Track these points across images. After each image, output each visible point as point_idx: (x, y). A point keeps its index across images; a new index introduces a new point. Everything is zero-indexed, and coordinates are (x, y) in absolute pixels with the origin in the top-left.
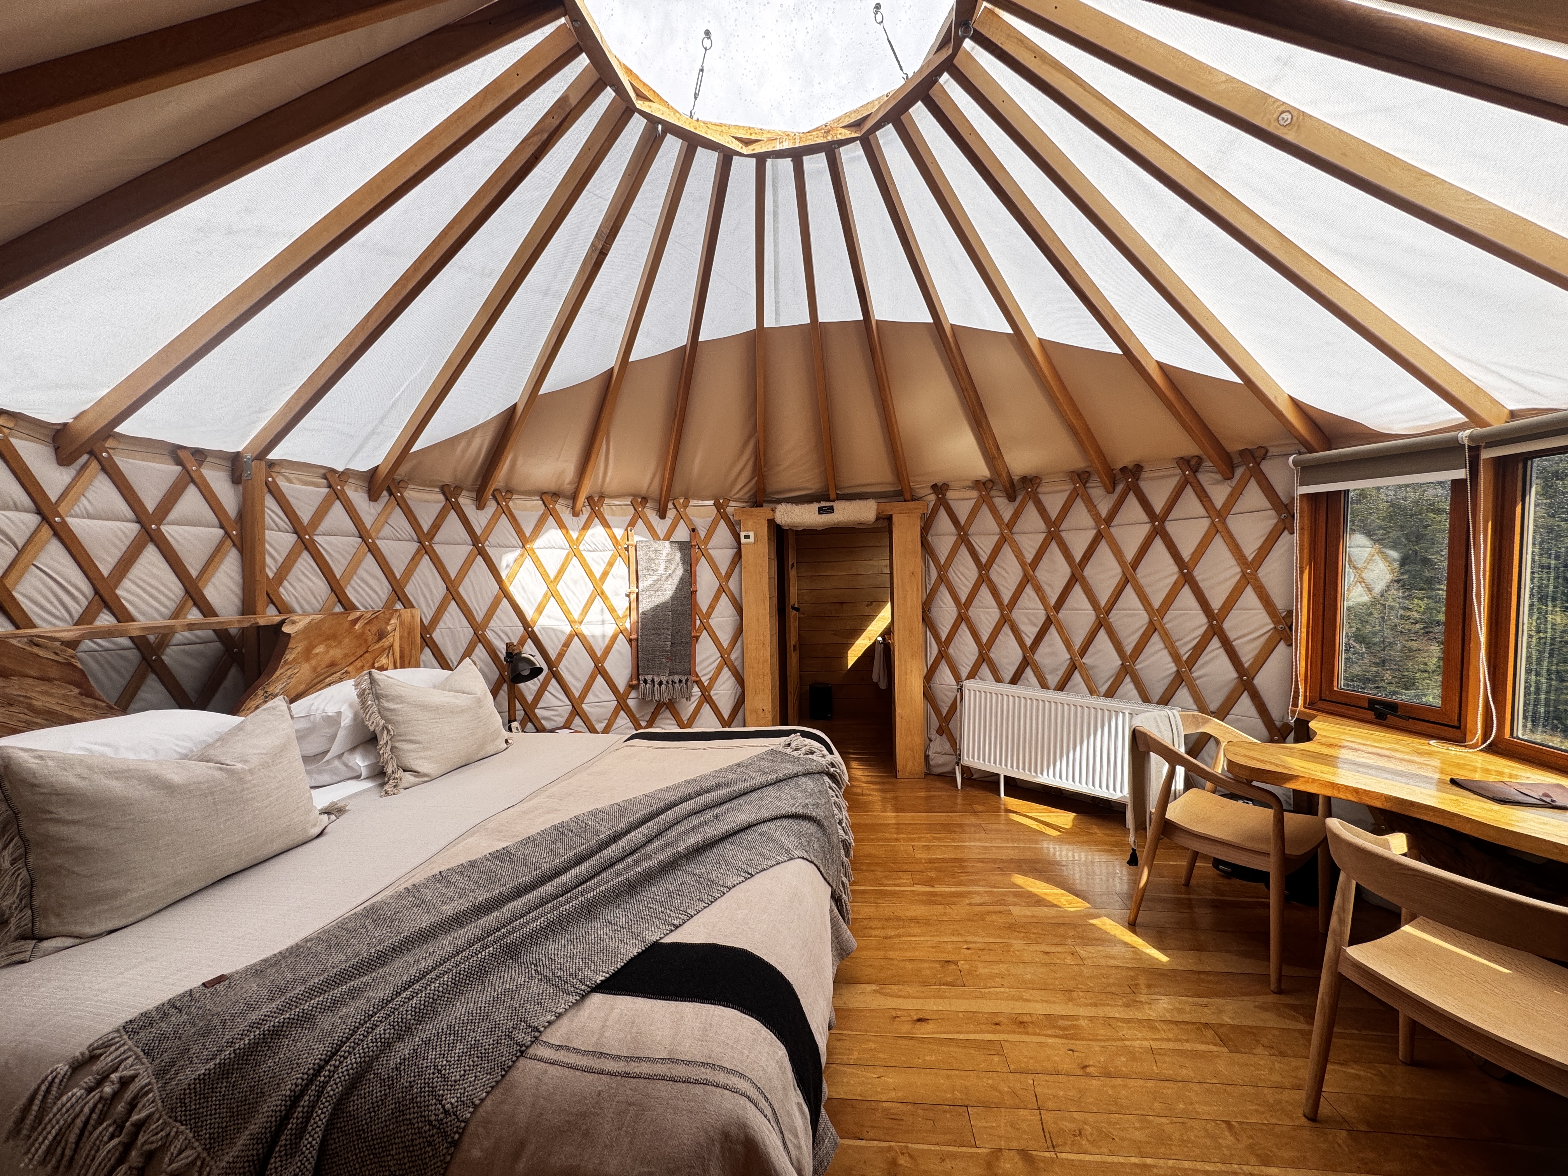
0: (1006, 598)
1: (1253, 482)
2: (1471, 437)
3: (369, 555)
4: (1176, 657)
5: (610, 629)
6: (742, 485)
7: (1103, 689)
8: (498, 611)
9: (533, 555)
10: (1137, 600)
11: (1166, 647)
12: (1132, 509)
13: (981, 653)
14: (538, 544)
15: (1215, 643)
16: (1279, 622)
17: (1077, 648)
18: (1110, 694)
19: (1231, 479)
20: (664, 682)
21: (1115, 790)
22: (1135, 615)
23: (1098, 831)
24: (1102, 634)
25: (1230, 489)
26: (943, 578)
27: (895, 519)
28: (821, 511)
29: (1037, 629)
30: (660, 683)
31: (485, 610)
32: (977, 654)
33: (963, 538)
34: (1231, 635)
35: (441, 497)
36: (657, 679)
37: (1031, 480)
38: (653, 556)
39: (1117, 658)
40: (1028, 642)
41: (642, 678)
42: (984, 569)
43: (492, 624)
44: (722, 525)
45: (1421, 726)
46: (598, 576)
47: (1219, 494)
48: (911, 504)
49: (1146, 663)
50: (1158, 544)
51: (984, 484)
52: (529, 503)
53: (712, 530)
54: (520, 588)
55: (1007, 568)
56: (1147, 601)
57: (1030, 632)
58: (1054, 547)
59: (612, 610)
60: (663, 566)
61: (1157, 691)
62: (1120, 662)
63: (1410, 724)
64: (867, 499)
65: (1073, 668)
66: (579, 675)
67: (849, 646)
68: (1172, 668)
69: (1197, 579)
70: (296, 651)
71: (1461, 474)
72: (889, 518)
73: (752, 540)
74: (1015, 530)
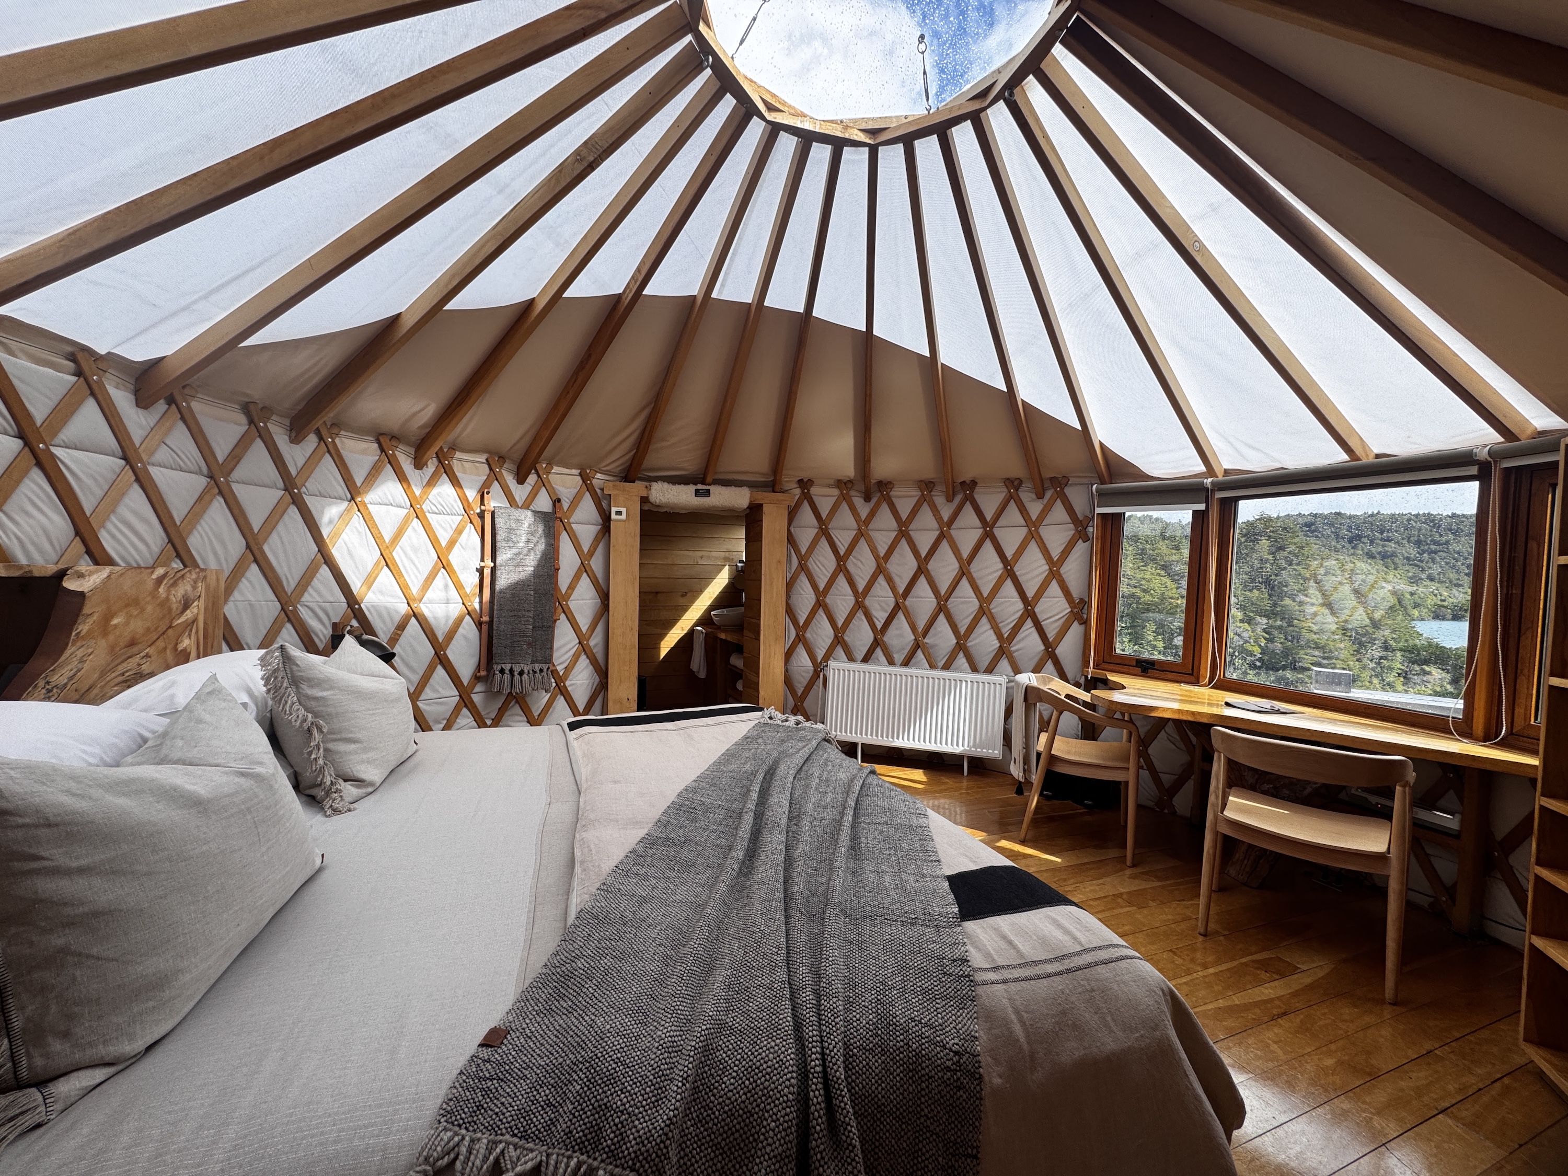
0: (861, 587)
1: (1059, 501)
2: (1212, 483)
3: (136, 487)
4: (999, 635)
5: (456, 609)
6: (618, 457)
7: (941, 664)
8: (315, 582)
9: (362, 509)
10: (971, 590)
11: (992, 628)
12: (968, 516)
13: (836, 636)
14: (370, 497)
15: (1029, 623)
16: (1075, 607)
17: (920, 630)
18: (947, 667)
19: (1042, 498)
20: (526, 671)
21: (957, 745)
22: (969, 602)
23: (948, 781)
24: (942, 618)
25: (1042, 506)
26: (803, 567)
27: (766, 508)
28: (698, 493)
29: (887, 615)
30: (521, 673)
31: (297, 577)
32: (832, 637)
33: (824, 531)
34: (1041, 617)
35: (243, 419)
36: (517, 669)
37: (886, 485)
38: (514, 526)
39: (953, 636)
40: (879, 626)
41: (497, 668)
42: (841, 561)
43: (306, 597)
44: (587, 499)
45: (1170, 675)
46: (444, 543)
47: (1035, 509)
48: (779, 496)
49: (977, 641)
50: (988, 545)
51: (845, 484)
52: (363, 445)
53: (575, 502)
54: (346, 552)
55: (863, 561)
56: (979, 591)
57: (880, 617)
58: (904, 543)
59: (459, 586)
60: (524, 538)
61: (984, 663)
62: (955, 641)
63: (1162, 675)
64: (741, 487)
65: (917, 646)
66: (414, 664)
67: (662, 636)
68: (996, 644)
69: (1017, 573)
70: (90, 621)
71: (1202, 507)
72: (760, 506)
73: (624, 517)
74: (870, 527)
